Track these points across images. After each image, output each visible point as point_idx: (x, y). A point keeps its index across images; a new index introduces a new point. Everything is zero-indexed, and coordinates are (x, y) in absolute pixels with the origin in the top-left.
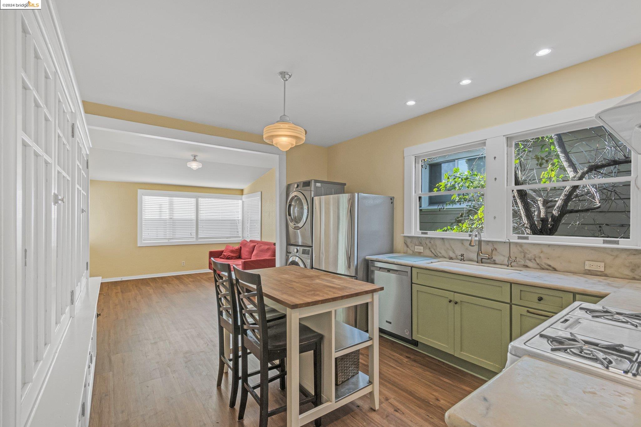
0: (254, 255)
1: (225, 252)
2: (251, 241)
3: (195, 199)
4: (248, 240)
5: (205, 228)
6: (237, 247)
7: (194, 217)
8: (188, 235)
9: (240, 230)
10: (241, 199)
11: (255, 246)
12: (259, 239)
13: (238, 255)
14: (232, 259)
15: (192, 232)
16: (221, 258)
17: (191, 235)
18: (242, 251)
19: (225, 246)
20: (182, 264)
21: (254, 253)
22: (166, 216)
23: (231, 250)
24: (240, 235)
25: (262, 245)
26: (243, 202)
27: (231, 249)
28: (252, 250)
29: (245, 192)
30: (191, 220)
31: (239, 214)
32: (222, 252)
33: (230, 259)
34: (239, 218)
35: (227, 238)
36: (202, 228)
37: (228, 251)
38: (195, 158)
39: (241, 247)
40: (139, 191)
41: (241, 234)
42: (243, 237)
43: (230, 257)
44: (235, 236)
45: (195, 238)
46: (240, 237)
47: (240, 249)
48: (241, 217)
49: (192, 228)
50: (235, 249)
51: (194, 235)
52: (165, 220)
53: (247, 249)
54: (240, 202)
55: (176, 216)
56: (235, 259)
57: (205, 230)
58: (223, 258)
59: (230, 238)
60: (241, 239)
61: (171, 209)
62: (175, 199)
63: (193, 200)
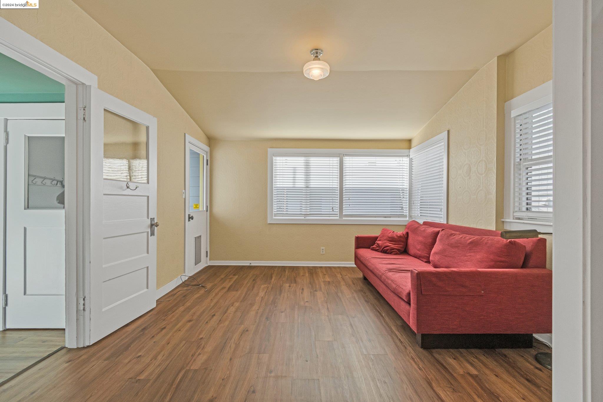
0: (436, 253)
1: (379, 240)
2: (425, 223)
3: (338, 159)
4: (421, 222)
5: (353, 201)
6: (400, 232)
7: (336, 184)
8: (329, 210)
9: (406, 206)
10: (408, 156)
11: (438, 233)
12: (443, 221)
13: (402, 247)
14: (390, 253)
15: (334, 206)
16: (373, 249)
17: (333, 210)
18: (411, 240)
19: (381, 229)
20: (321, 251)
21: (436, 248)
22: (301, 184)
23: (389, 237)
24: (406, 212)
25: (453, 232)
26: (411, 160)
27: (390, 235)
28: (430, 240)
29: (414, 143)
30: (333, 189)
31: (405, 182)
32: (376, 238)
33: (388, 253)
34: (404, 187)
35: (385, 217)
36: (348, 201)
37: (385, 238)
38: (317, 56)
39: (407, 233)
40: (269, 150)
41: (408, 211)
42: (410, 216)
43: (388, 250)
44: (398, 213)
45: (338, 215)
46: (405, 216)
47: (407, 236)
48: (408, 185)
49: (334, 201)
50: (397, 236)
51: (337, 210)
52: (300, 189)
53: (421, 239)
54: (406, 160)
55: (314, 184)
56: (396, 254)
57: (353, 203)
58: (376, 250)
59: (390, 217)
60: (407, 219)
61: (307, 174)
62: (314, 161)
63: (335, 161)
